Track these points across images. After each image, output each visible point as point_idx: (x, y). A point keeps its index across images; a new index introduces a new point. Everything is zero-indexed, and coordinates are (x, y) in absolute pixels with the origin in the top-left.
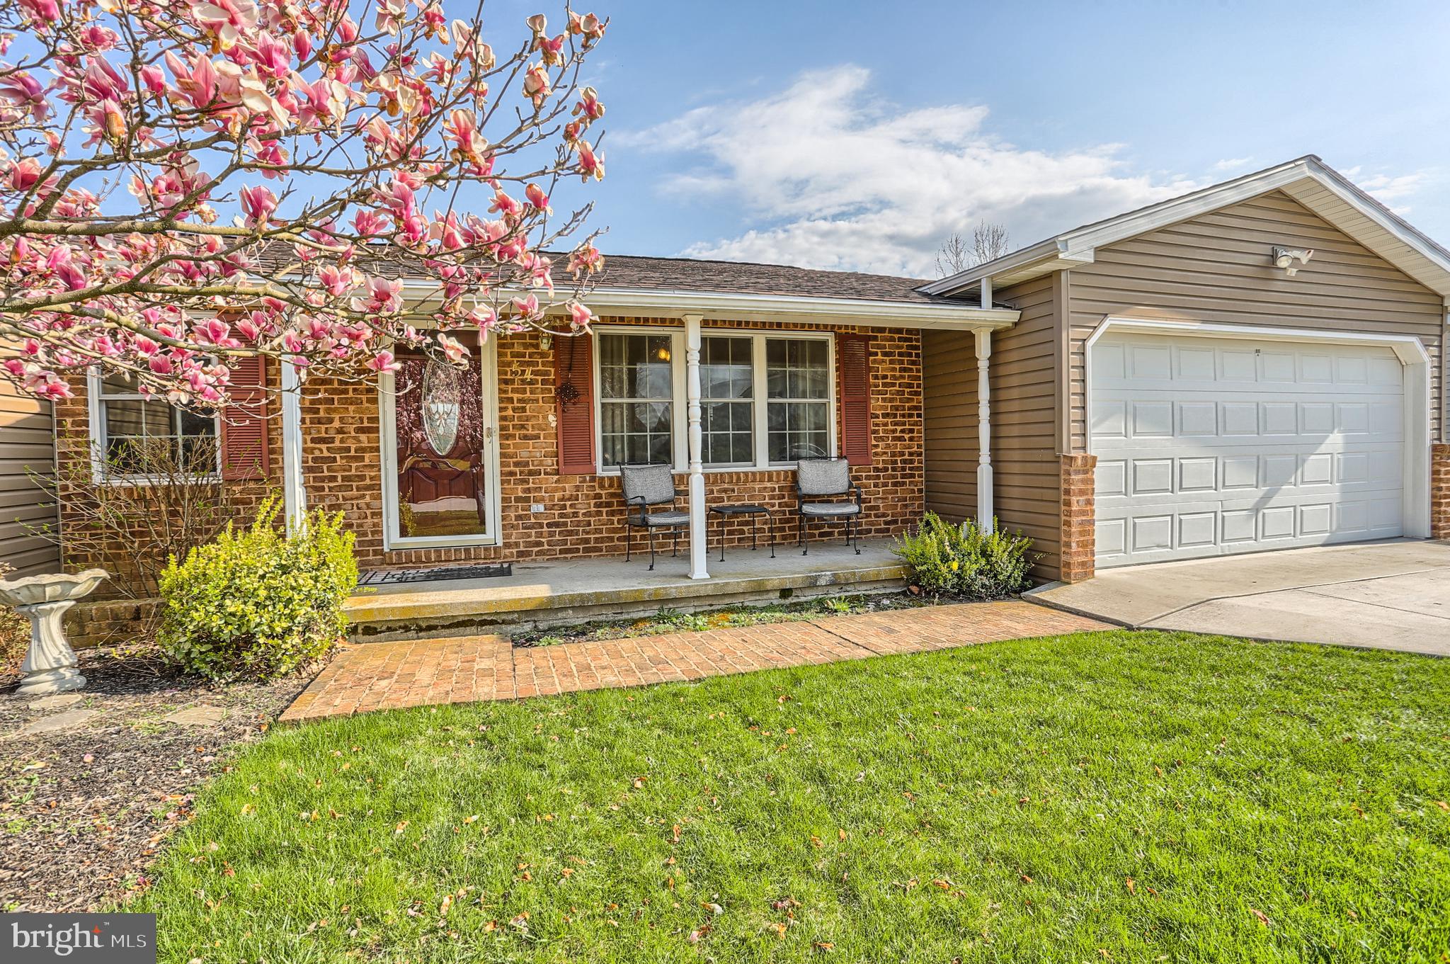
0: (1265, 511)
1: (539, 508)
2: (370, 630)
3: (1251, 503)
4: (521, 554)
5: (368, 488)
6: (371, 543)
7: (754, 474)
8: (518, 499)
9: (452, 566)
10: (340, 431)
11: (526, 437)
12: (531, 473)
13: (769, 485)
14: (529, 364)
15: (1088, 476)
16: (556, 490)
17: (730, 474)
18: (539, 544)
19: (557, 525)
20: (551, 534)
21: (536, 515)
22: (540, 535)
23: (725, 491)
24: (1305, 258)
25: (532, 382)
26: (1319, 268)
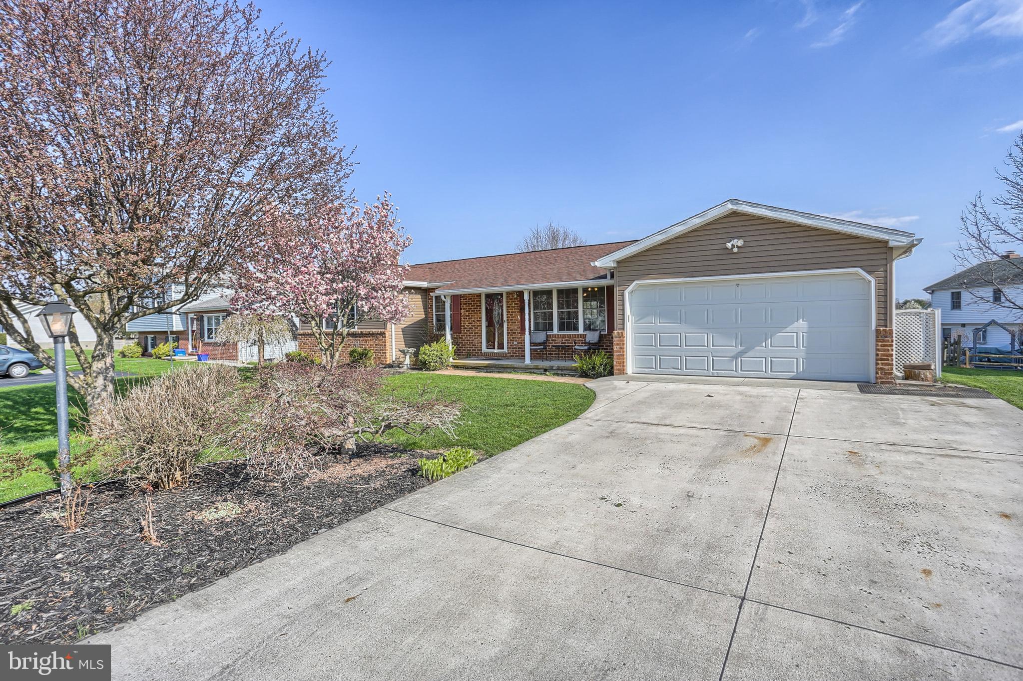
0: (743, 359)
1: (515, 343)
2: (458, 367)
3: (732, 354)
4: (511, 356)
5: (479, 336)
6: (479, 350)
7: (578, 335)
8: (511, 340)
9: (496, 358)
10: (474, 321)
11: (513, 323)
12: (514, 333)
13: (581, 339)
14: (513, 302)
15: (622, 339)
16: (520, 338)
17: (568, 335)
18: (516, 353)
19: (520, 348)
20: (519, 351)
21: (515, 345)
22: (516, 351)
23: (567, 340)
24: (740, 243)
25: (514, 307)
26: (751, 244)
